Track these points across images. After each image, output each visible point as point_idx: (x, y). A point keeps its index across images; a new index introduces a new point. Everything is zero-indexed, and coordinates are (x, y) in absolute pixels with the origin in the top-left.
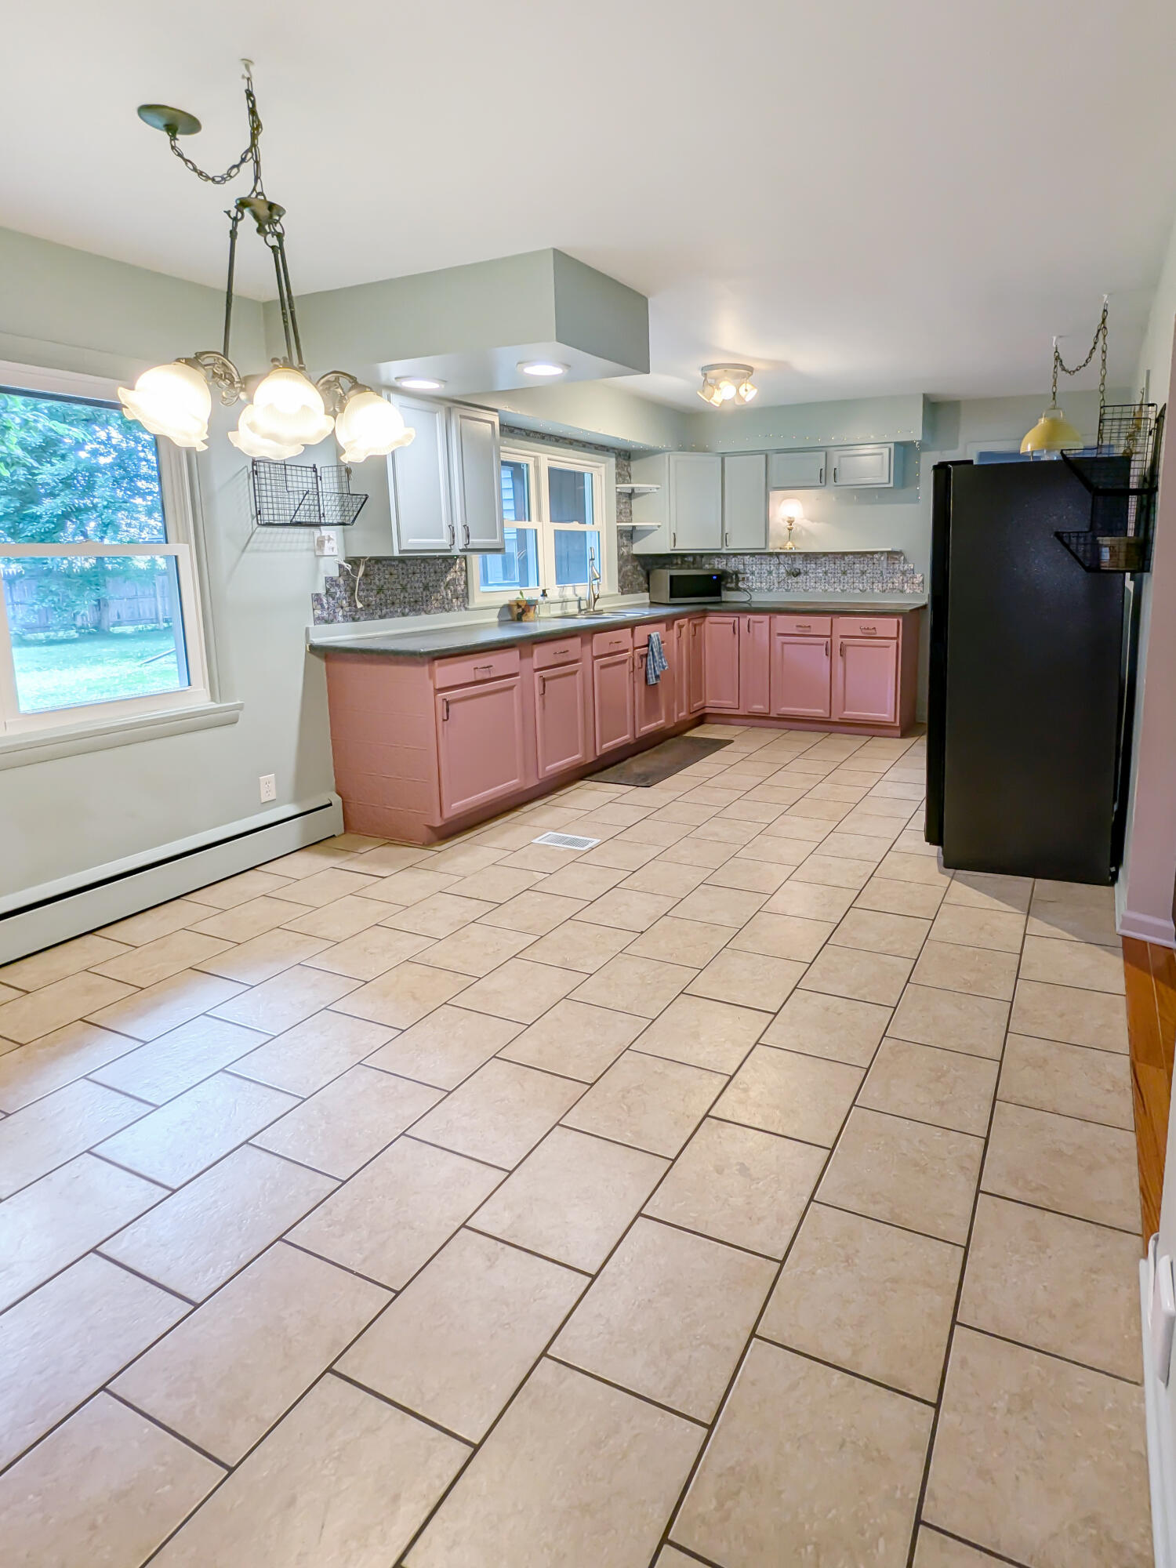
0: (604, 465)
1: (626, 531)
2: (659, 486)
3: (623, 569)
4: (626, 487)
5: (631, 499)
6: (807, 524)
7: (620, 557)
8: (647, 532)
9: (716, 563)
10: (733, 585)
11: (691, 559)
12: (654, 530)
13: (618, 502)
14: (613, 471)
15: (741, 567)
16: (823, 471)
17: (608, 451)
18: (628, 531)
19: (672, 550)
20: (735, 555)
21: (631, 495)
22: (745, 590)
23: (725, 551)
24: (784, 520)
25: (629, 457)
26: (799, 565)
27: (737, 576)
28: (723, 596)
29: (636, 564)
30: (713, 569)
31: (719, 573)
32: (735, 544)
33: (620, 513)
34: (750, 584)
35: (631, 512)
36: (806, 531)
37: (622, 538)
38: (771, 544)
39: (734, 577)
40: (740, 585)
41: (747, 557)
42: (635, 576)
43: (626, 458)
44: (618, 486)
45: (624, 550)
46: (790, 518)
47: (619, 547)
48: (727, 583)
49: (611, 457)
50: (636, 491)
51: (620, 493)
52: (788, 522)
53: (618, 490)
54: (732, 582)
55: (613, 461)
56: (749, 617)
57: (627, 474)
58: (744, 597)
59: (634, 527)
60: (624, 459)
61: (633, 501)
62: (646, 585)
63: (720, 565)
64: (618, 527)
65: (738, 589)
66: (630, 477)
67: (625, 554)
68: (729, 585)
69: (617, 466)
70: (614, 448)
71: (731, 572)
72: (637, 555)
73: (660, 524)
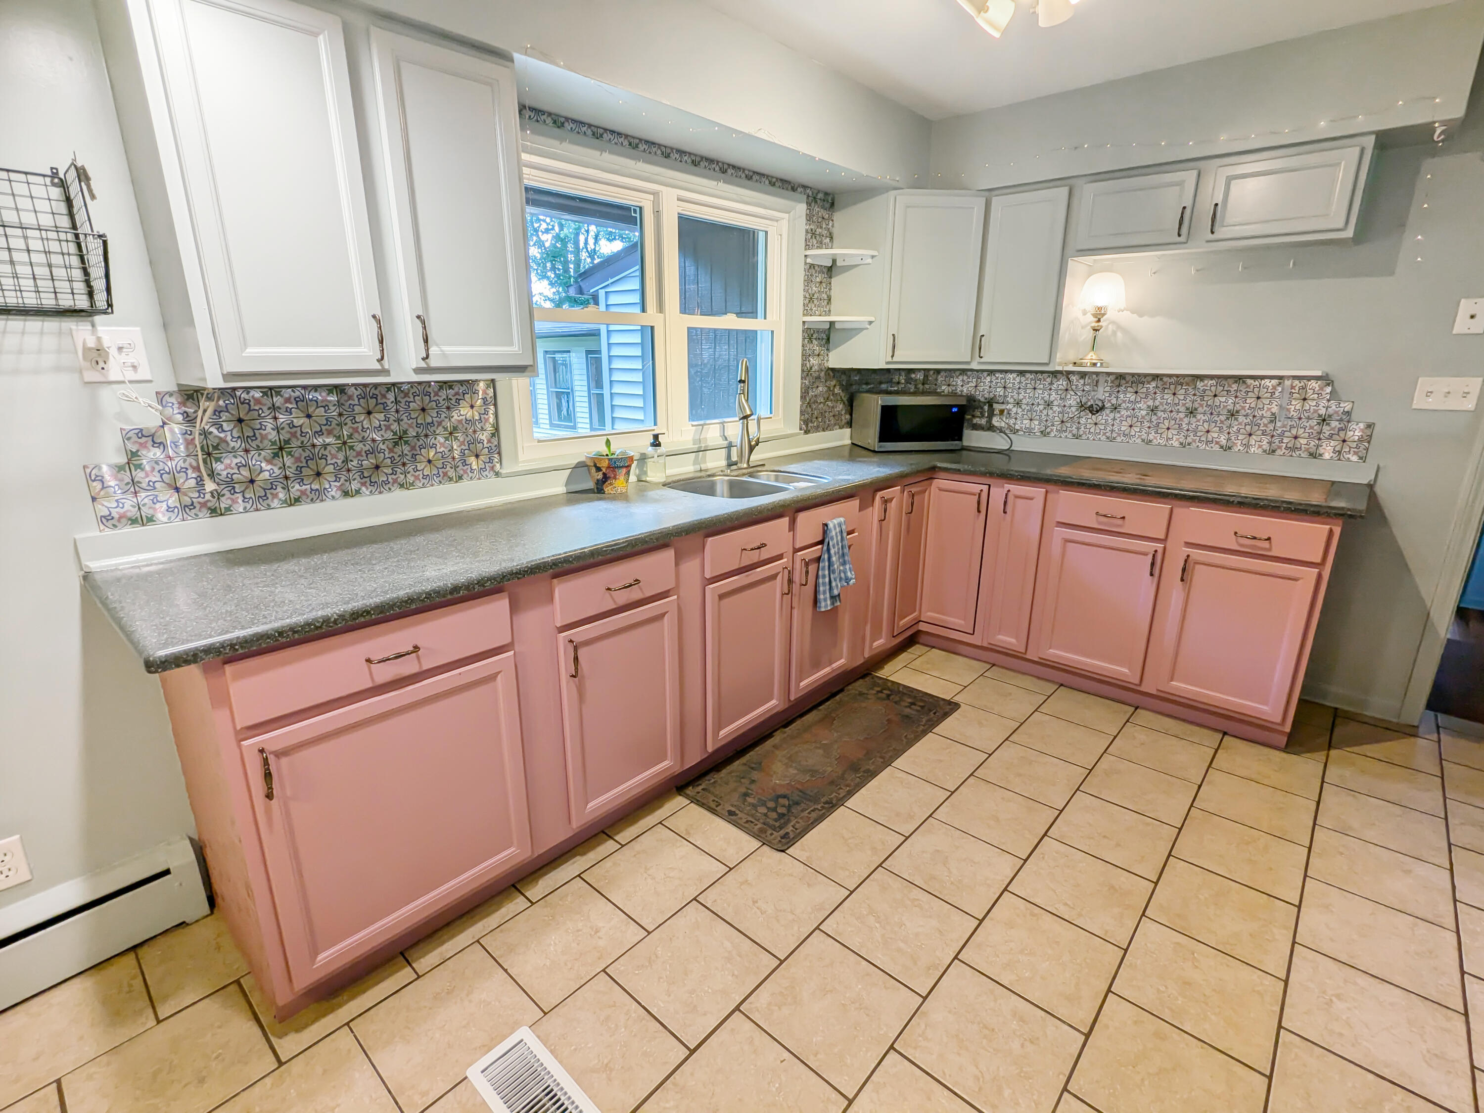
0: (786, 216)
1: (818, 331)
2: (875, 253)
3: (811, 393)
4: (822, 255)
5: (831, 277)
6: (1127, 318)
7: (806, 372)
8: (851, 332)
9: (960, 383)
10: (983, 421)
11: (920, 376)
12: (862, 329)
13: (808, 281)
14: (802, 225)
15: (1000, 391)
16: (1188, 212)
17: (794, 189)
18: (824, 331)
19: (888, 363)
20: (991, 372)
21: (830, 270)
22: (1001, 430)
23: (974, 366)
24: (1085, 313)
25: (833, 204)
26: (1102, 393)
27: (991, 406)
28: (964, 438)
29: (833, 383)
30: (954, 394)
31: (963, 402)
32: (993, 355)
33: (810, 299)
34: (1012, 421)
35: (829, 299)
36: (1125, 331)
37: (810, 340)
38: (1059, 357)
39: (986, 408)
40: (996, 421)
41: (1011, 376)
42: (830, 403)
43: (827, 205)
44: (808, 252)
45: (814, 361)
46: (1100, 308)
47: (805, 357)
48: (974, 416)
49: (800, 202)
50: (839, 263)
51: (812, 266)
52: (1095, 315)
53: (809, 260)
54: (982, 416)
55: (801, 208)
56: (1008, 486)
57: (825, 232)
58: (999, 442)
59: (832, 323)
60: (823, 207)
61: (833, 280)
62: (848, 417)
63: (965, 387)
64: (804, 322)
65: (990, 428)
66: (831, 238)
67: (816, 368)
68: (975, 421)
69: (809, 218)
70: (805, 187)
71: (982, 400)
72: (833, 370)
73: (872, 319)
